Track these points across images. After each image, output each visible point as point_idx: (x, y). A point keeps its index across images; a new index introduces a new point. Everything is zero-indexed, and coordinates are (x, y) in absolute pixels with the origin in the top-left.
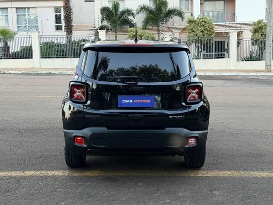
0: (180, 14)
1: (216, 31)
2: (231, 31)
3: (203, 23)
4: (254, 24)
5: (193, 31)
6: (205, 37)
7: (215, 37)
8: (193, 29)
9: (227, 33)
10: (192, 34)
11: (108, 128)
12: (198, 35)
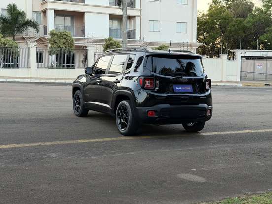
0: (35, 25)
1: (76, 45)
2: (88, 45)
3: (65, 37)
4: (106, 41)
5: (56, 43)
6: (67, 49)
7: (74, 49)
8: (56, 41)
9: (86, 47)
10: (55, 46)
11: (170, 105)
12: (61, 46)
